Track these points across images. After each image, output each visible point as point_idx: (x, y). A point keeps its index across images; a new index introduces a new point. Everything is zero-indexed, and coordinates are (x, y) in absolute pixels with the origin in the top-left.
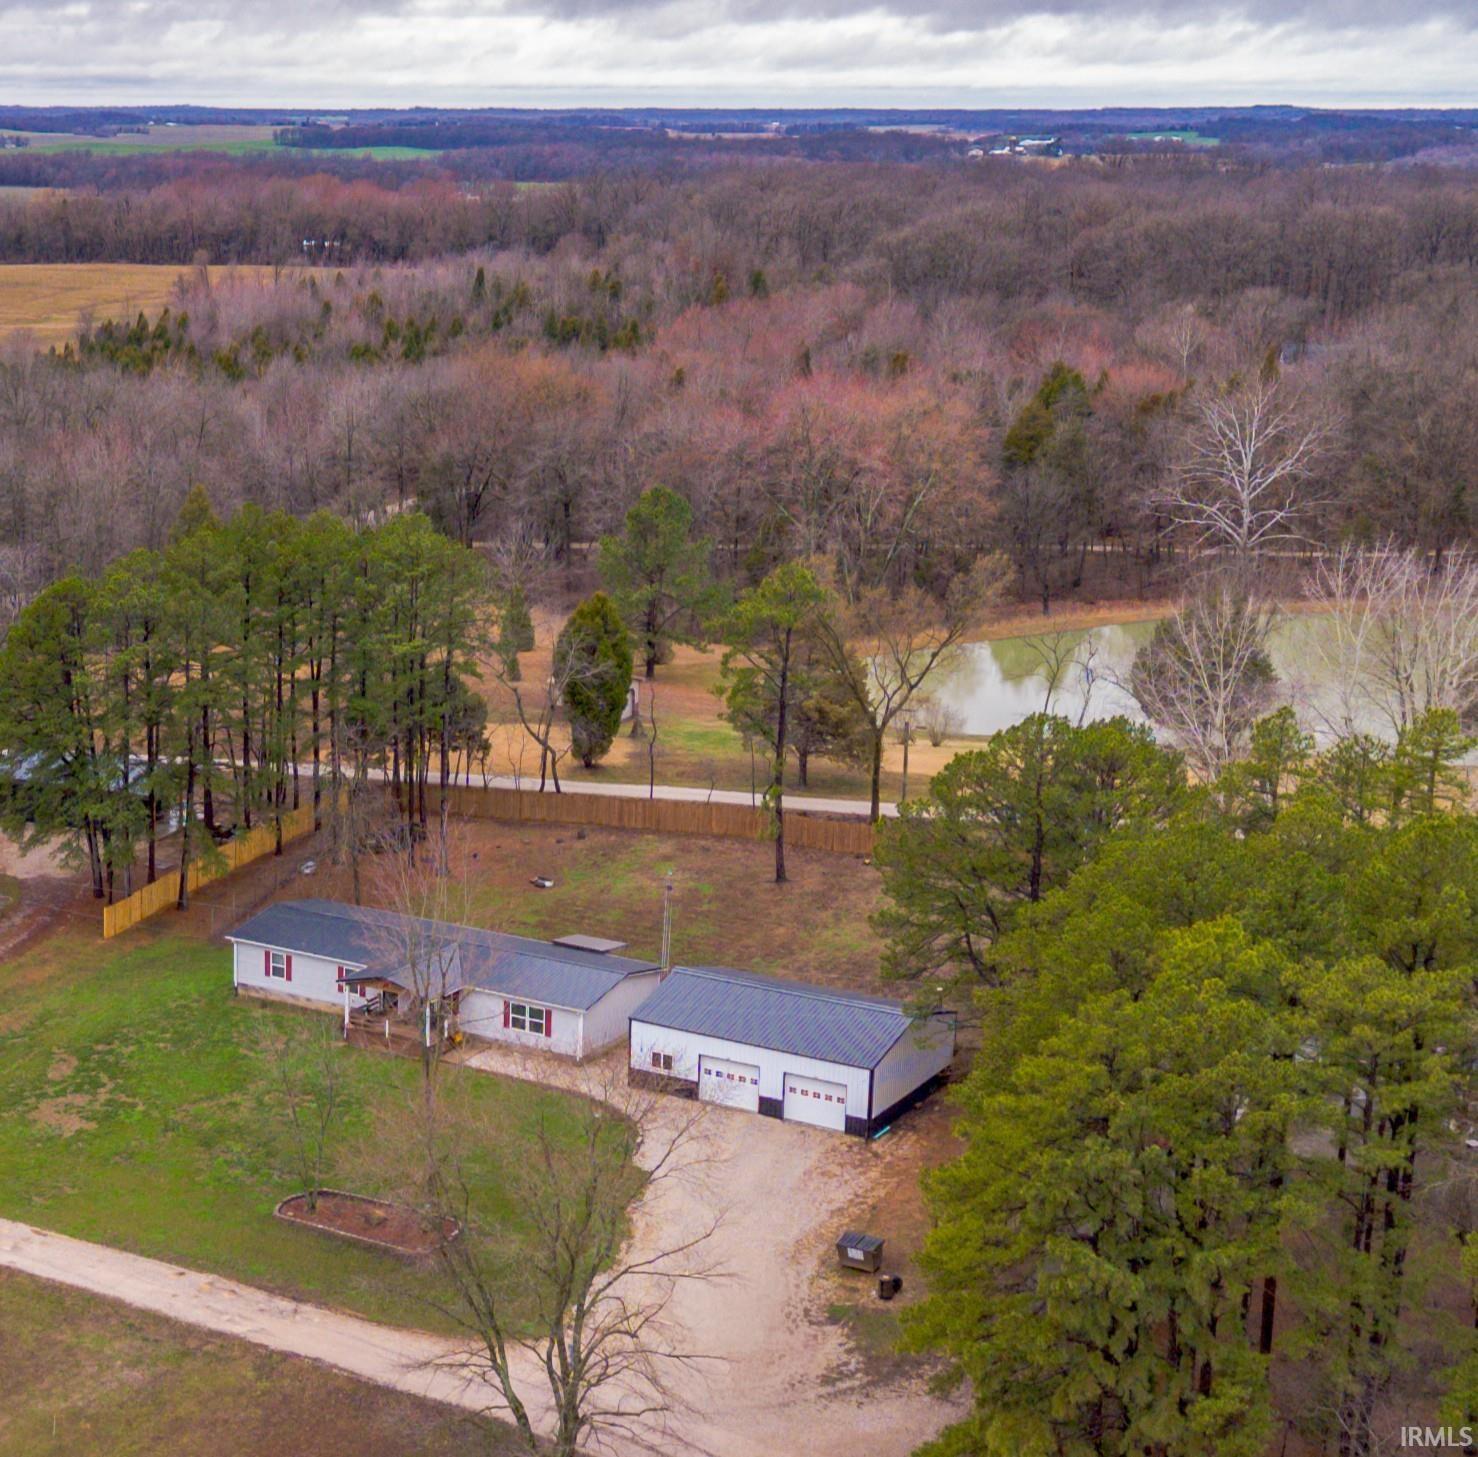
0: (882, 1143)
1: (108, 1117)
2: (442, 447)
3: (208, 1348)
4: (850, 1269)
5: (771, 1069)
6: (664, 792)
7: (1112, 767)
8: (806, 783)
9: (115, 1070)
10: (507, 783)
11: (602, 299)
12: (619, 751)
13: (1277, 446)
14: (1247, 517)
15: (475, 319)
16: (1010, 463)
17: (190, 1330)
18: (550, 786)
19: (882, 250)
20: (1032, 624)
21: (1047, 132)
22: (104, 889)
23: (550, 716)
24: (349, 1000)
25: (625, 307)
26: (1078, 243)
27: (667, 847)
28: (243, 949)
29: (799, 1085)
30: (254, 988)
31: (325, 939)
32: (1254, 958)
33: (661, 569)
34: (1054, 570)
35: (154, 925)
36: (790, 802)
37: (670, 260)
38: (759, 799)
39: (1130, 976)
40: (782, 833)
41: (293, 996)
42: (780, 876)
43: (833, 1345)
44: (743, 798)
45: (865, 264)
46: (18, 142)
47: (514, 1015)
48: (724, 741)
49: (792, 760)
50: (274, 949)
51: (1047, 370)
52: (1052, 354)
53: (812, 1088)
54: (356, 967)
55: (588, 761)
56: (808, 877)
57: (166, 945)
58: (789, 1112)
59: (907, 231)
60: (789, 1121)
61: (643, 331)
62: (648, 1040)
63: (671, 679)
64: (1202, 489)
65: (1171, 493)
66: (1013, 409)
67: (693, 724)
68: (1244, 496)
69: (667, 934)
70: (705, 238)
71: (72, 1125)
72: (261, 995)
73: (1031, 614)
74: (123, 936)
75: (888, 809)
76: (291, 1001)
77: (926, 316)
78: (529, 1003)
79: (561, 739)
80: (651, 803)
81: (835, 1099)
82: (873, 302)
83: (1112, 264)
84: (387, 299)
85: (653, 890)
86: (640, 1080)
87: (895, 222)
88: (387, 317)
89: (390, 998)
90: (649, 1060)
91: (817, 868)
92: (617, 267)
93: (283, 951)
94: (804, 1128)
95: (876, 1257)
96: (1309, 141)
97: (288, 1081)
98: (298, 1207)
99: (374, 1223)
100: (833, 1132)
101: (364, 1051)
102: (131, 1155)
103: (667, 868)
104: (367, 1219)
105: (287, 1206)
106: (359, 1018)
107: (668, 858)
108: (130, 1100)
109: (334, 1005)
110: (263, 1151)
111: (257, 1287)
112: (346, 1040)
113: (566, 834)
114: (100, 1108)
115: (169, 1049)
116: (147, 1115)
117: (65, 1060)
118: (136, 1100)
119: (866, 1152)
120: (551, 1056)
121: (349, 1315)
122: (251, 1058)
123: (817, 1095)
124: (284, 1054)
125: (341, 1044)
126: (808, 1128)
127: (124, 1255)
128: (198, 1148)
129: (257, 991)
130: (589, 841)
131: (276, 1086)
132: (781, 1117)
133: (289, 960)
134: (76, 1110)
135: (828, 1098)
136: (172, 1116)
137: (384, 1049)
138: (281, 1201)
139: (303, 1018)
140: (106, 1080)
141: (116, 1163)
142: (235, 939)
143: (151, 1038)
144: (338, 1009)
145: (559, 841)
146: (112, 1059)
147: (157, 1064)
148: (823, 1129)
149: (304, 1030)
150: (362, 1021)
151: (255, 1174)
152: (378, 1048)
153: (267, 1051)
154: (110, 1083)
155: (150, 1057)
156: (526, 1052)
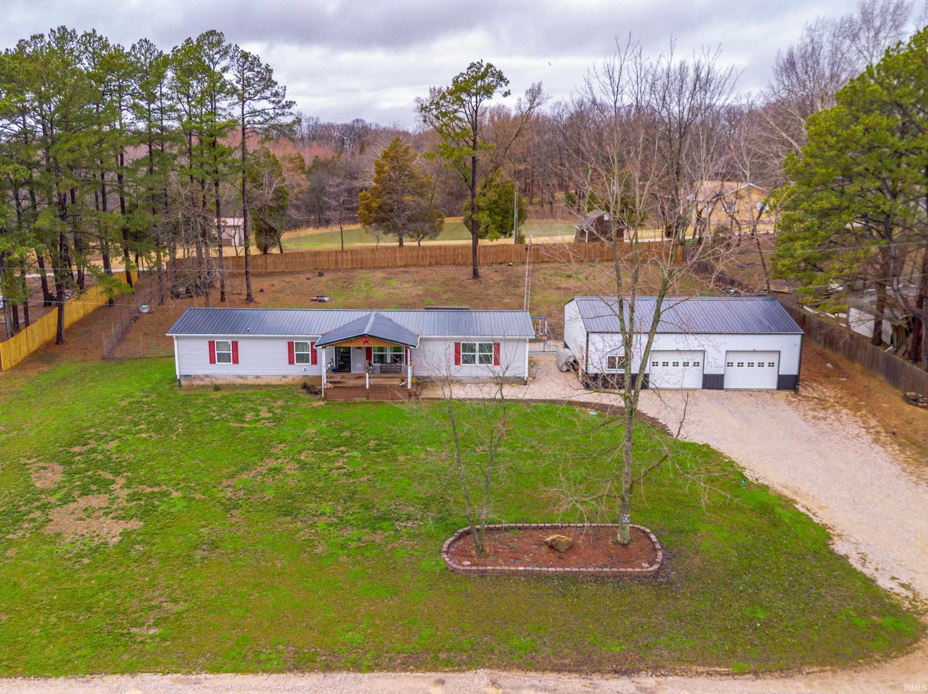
9: (113, 466)
28: (183, 343)
29: (735, 359)
30: (196, 377)
41: (241, 377)
42: (475, 274)
50: (218, 337)
53: (746, 359)
58: (728, 384)
60: (727, 390)
72: (207, 381)
76: (239, 381)
78: (479, 340)
81: (766, 365)
90: (605, 364)
93: (226, 338)
97: (307, 440)
98: (463, 554)
99: (563, 549)
100: (767, 391)
101: (349, 404)
102: (214, 545)
103: (394, 283)
104: (551, 547)
105: (452, 555)
106: (338, 377)
107: (389, 279)
108: (156, 489)
109: (285, 377)
110: (357, 506)
111: (552, 670)
112: (324, 399)
113: (309, 275)
114: (129, 505)
115: (155, 437)
116: (191, 500)
117: (44, 468)
118: (165, 488)
119: (808, 399)
120: (501, 381)
121: (709, 674)
122: (250, 429)
123: (751, 365)
124: (277, 420)
125: (322, 403)
126: (750, 392)
127: (338, 676)
128: (283, 519)
129: (202, 379)
130: (327, 277)
131: (300, 446)
132: (721, 388)
133: (235, 345)
134: (101, 512)
135: (761, 365)
136: (221, 495)
137: (365, 399)
138: (440, 552)
139: (263, 392)
140: (111, 477)
141: (203, 558)
142: (174, 335)
143: (127, 432)
144: (288, 380)
145: (308, 279)
146: (100, 457)
147: (155, 452)
148: (760, 391)
149: (275, 399)
150: (338, 379)
151: (374, 530)
152: (358, 400)
153: (258, 421)
154: (118, 479)
155: (142, 448)
156: (477, 381)
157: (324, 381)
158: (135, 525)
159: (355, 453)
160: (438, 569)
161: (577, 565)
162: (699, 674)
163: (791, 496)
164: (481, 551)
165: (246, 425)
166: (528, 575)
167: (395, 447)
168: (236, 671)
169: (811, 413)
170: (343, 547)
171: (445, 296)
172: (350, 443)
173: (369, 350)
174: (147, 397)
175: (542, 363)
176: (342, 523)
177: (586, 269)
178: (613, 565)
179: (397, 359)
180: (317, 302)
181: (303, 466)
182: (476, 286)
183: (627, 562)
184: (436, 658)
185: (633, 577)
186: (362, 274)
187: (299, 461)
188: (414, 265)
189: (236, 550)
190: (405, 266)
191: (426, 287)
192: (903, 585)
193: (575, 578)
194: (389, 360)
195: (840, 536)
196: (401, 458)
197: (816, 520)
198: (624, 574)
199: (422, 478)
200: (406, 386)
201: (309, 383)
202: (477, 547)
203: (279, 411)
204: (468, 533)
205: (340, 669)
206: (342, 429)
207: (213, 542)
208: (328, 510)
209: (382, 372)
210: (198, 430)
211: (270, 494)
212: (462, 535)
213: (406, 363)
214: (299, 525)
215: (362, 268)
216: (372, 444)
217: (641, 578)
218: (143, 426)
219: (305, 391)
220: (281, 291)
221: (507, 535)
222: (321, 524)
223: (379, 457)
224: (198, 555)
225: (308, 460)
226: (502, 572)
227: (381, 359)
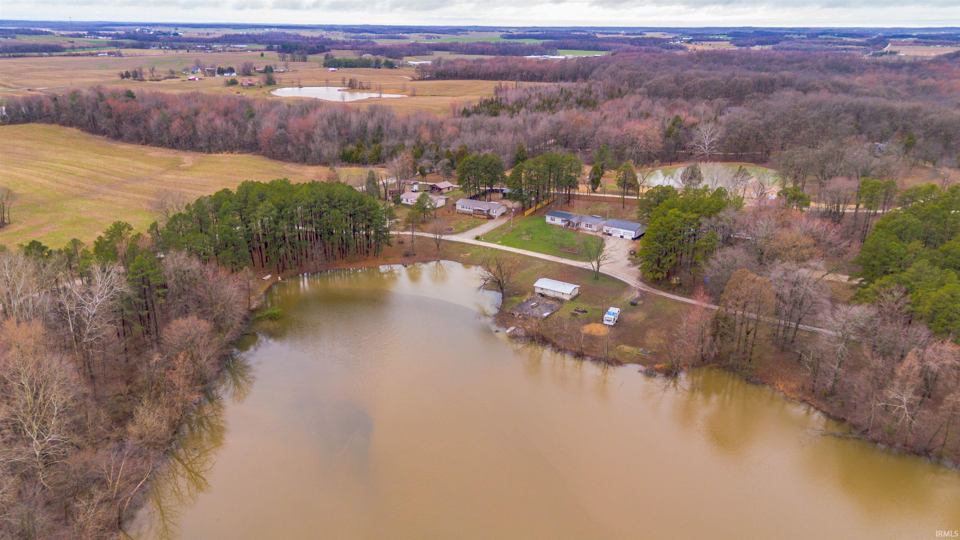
0: (636, 241)
1: (532, 238)
2: (562, 132)
4: (632, 254)
5: (622, 232)
6: (606, 195)
7: (668, 191)
8: (628, 194)
9: (531, 233)
10: (582, 194)
11: (587, 94)
12: (598, 189)
13: (712, 136)
14: (707, 148)
15: (562, 99)
16: (666, 136)
17: (549, 261)
18: (589, 194)
19: (646, 87)
20: (667, 167)
21: (691, 35)
22: (524, 209)
23: (588, 183)
24: (563, 224)
25: (592, 96)
26: (686, 84)
27: (607, 203)
28: (547, 217)
29: (626, 234)
31: (559, 215)
32: (678, 213)
33: (604, 158)
34: (673, 156)
35: (532, 214)
36: (625, 197)
37: (601, 86)
38: (621, 197)
39: (665, 215)
40: (624, 202)
41: (555, 224)
42: (624, 208)
43: (629, 262)
44: (618, 196)
45: (641, 89)
46: (438, 38)
47: (587, 226)
48: (615, 187)
49: (626, 190)
51: (675, 116)
52: (677, 113)
54: (564, 219)
55: (594, 190)
56: (628, 207)
57: (534, 217)
58: (624, 237)
59: (650, 82)
61: (596, 102)
62: (605, 229)
63: (605, 177)
64: (699, 142)
65: (693, 143)
66: (668, 125)
67: (610, 185)
68: (707, 144)
69: (608, 215)
70: (609, 81)
71: (527, 239)
72: (550, 223)
73: (668, 165)
74: (528, 216)
75: (640, 198)
77: (653, 102)
78: (589, 224)
79: (590, 187)
80: (604, 197)
81: (630, 236)
82: (643, 99)
83: (692, 90)
84: (542, 93)
85: (605, 209)
86: (604, 233)
87: (649, 79)
88: (543, 98)
89: (569, 223)
90: (606, 231)
91: (629, 206)
92: (590, 87)
94: (626, 239)
95: (635, 253)
96: (753, 40)
107: (607, 205)
117: (524, 231)
143: (535, 229)
171: (613, 212)
180: (586, 209)
182: (622, 210)
186: (603, 203)
191: (612, 209)
215: (605, 201)
219: (561, 227)
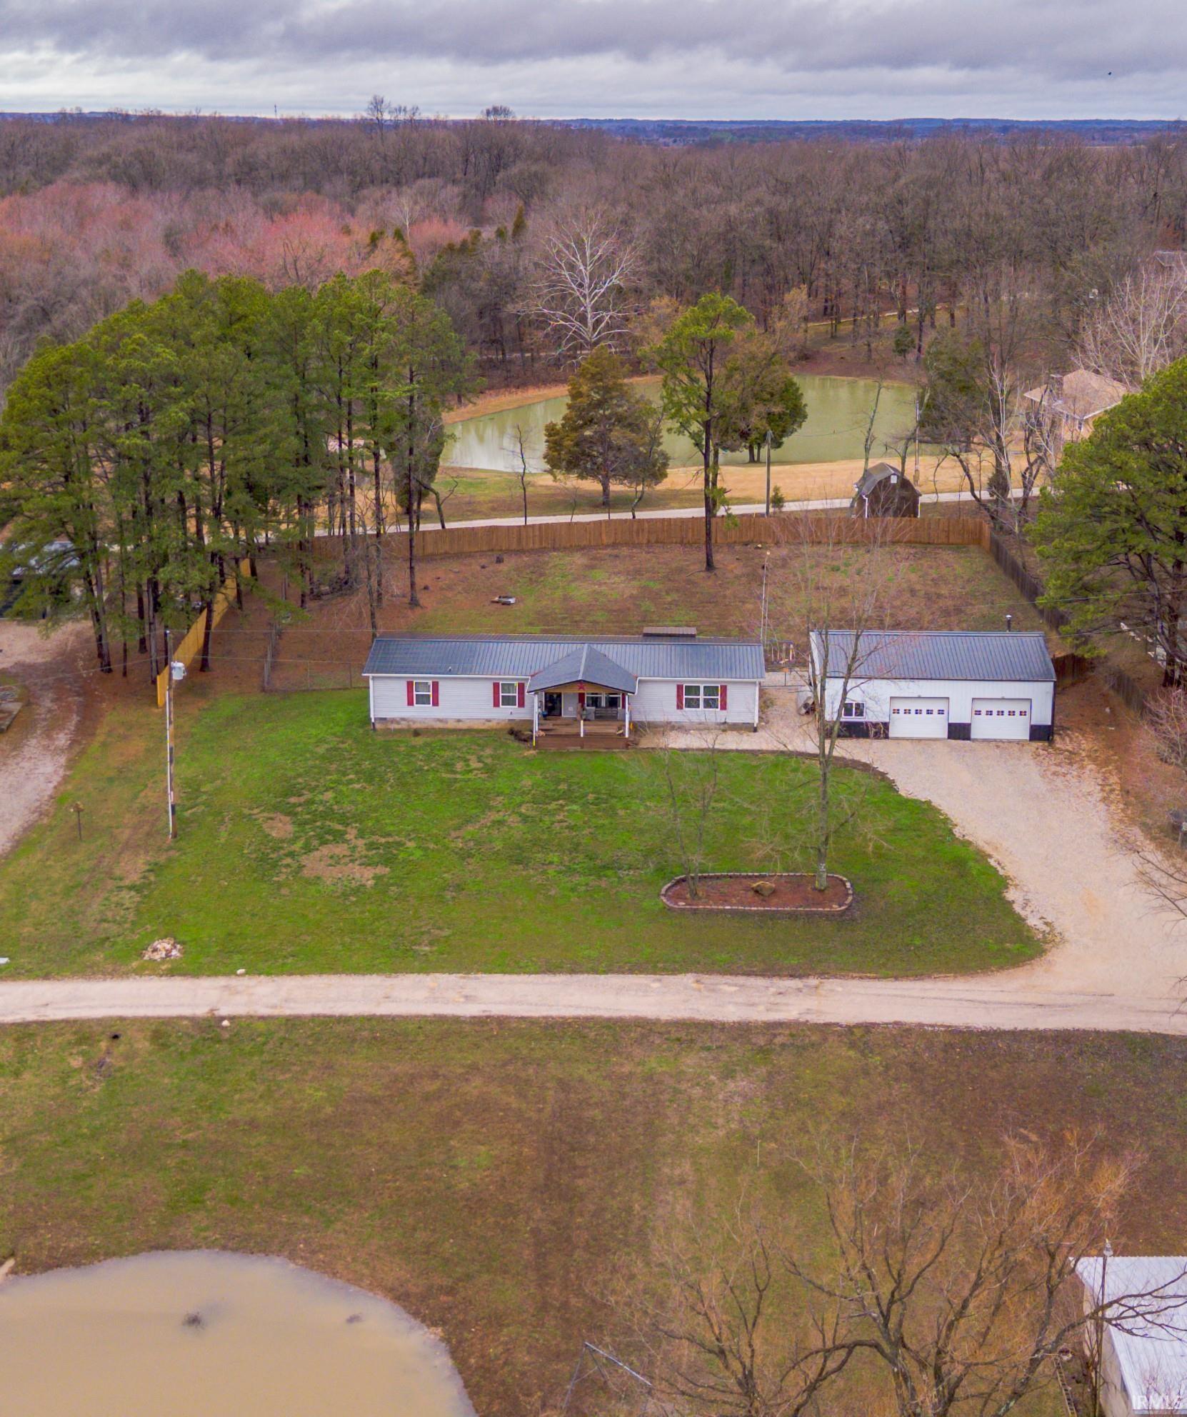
1: (388, 859)
3: (778, 1040)
5: (960, 698)
9: (339, 817)
14: (591, 319)
24: (505, 714)
27: (580, 559)
30: (393, 721)
35: (192, 688)
41: (443, 721)
42: (710, 565)
47: (687, 696)
50: (417, 677)
53: (995, 707)
57: (227, 703)
60: (975, 740)
68: (587, 303)
71: (363, 874)
72: (404, 725)
76: (437, 725)
78: (703, 683)
81: (1017, 713)
93: (428, 678)
94: (994, 743)
97: (524, 792)
98: (680, 897)
99: (766, 893)
100: (1019, 742)
101: (562, 754)
102: (459, 888)
103: (599, 575)
104: (757, 892)
105: (669, 898)
106: (549, 724)
107: (592, 567)
108: (390, 840)
109: (489, 721)
110: (582, 856)
111: (743, 974)
112: (535, 748)
113: (484, 561)
114: (370, 853)
115: (370, 789)
116: (426, 849)
117: (272, 819)
118: (397, 839)
119: (1061, 751)
120: (727, 727)
121: (861, 978)
122: (463, 780)
123: (1001, 713)
124: (490, 770)
125: (532, 752)
126: (997, 743)
127: (581, 977)
128: (516, 867)
129: (398, 723)
130: (509, 564)
131: (518, 799)
132: (969, 739)
133: (436, 685)
134: (347, 859)
135: (1012, 713)
136: (453, 845)
137: (579, 748)
138: (659, 895)
139: (467, 737)
140: (340, 827)
141: (453, 898)
142: (371, 675)
143: (338, 782)
144: (492, 725)
145: (483, 567)
146: (321, 808)
147: (375, 803)
148: (1010, 742)
149: (483, 747)
150: (551, 727)
151: (600, 877)
152: (572, 749)
153: (471, 771)
154: (349, 829)
155: (360, 799)
156: (702, 728)
157: (536, 727)
158: (381, 870)
159: (575, 807)
160: (657, 908)
161: (777, 905)
162: (853, 978)
163: (988, 850)
164: (695, 894)
165: (458, 776)
166: (734, 913)
167: (614, 801)
168: (504, 972)
169: (1053, 768)
170: (573, 890)
171: (669, 599)
172: (568, 796)
173: (581, 697)
174: (343, 743)
175: (779, 703)
176: (570, 871)
177: (859, 557)
178: (808, 906)
179: (613, 703)
180: (499, 606)
181: (525, 819)
182: (710, 583)
183: (820, 904)
184: (655, 967)
185: (821, 915)
186: (555, 558)
187: (521, 815)
188: (626, 544)
189: (479, 892)
190: (614, 545)
191: (643, 583)
192: (1046, 924)
193: (773, 916)
194: (603, 704)
195: (1016, 886)
196: (621, 813)
197: (1001, 872)
198: (815, 913)
199: (642, 832)
200: (623, 734)
201: (516, 729)
202: (691, 891)
203: (489, 761)
204: (683, 880)
205: (582, 972)
206: (559, 782)
207: (458, 885)
208: (556, 859)
209: (597, 718)
210: (412, 781)
211: (498, 845)
212: (678, 882)
213: (624, 706)
214: (532, 872)
215: (555, 549)
216: (591, 797)
217: (828, 916)
218: (352, 776)
219: (512, 737)
220: (450, 588)
221: (719, 882)
222: (551, 872)
223: (599, 810)
224: (448, 895)
225: (529, 813)
226: (711, 910)
227: (595, 702)
